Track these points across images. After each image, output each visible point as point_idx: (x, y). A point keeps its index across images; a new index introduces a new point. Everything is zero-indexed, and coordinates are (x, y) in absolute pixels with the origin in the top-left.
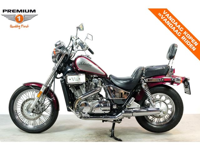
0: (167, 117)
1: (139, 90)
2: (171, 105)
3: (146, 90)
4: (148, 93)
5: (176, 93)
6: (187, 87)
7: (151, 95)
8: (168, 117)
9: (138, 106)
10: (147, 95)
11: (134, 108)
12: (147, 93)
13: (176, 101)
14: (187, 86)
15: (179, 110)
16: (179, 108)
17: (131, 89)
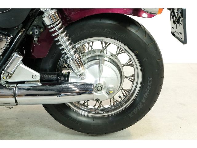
0: (120, 97)
1: (37, 32)
2: (133, 66)
3: (55, 31)
4: (63, 40)
5: (145, 39)
6: (178, 22)
7: (71, 44)
8: (122, 96)
9: (34, 76)
10: (61, 45)
11: (23, 82)
12: (58, 41)
13: (144, 60)
14: (179, 18)
15: (150, 84)
16: (151, 79)
17: (15, 27)
